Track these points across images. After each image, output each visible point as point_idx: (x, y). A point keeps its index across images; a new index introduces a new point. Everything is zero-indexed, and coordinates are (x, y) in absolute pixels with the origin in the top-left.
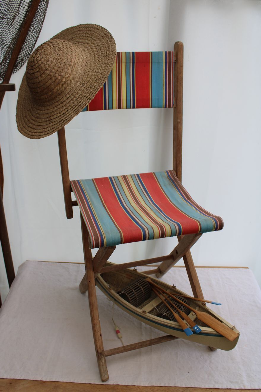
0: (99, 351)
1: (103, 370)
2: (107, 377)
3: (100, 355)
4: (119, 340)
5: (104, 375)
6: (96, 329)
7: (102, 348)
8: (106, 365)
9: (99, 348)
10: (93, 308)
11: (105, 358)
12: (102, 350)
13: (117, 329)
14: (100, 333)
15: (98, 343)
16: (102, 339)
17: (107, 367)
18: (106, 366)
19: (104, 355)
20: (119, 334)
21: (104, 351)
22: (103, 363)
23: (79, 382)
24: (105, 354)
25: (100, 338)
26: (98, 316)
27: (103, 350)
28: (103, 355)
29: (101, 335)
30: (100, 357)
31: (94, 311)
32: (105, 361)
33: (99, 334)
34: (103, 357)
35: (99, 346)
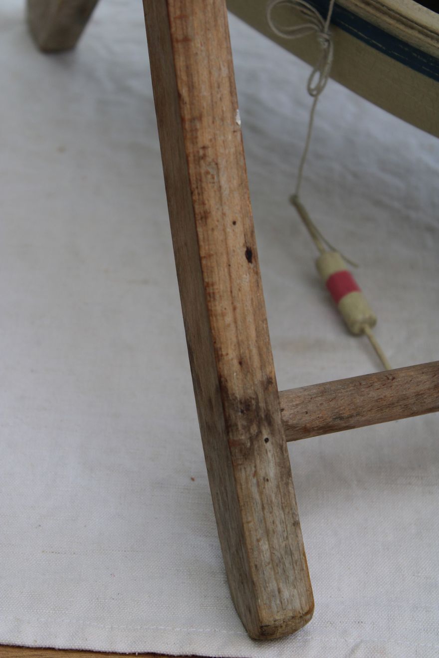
0: (237, 387)
1: (265, 546)
2: (298, 605)
3: (241, 423)
4: (352, 342)
5: (273, 586)
6: (212, 203)
7: (263, 366)
8: (289, 507)
9: (235, 362)
10: (183, 17)
11: (282, 450)
12: (259, 376)
13: (334, 265)
14: (241, 240)
15: (229, 319)
16: (258, 284)
17: (296, 524)
18: (294, 515)
19: (277, 418)
20: (350, 300)
21: (277, 394)
22: (271, 486)
23: (60, 643)
24: (287, 414)
25: (245, 280)
26: (225, 90)
27: (269, 382)
28: (269, 420)
29: (250, 255)
30: (243, 437)
31: (197, 43)
32: (285, 471)
33: (237, 244)
34: (265, 434)
35: (239, 344)
